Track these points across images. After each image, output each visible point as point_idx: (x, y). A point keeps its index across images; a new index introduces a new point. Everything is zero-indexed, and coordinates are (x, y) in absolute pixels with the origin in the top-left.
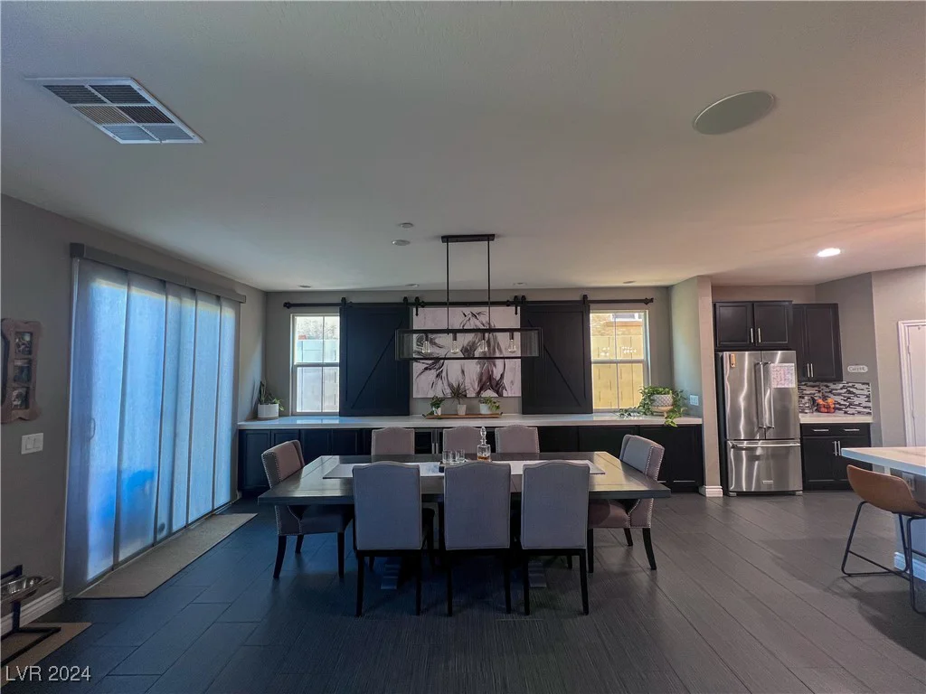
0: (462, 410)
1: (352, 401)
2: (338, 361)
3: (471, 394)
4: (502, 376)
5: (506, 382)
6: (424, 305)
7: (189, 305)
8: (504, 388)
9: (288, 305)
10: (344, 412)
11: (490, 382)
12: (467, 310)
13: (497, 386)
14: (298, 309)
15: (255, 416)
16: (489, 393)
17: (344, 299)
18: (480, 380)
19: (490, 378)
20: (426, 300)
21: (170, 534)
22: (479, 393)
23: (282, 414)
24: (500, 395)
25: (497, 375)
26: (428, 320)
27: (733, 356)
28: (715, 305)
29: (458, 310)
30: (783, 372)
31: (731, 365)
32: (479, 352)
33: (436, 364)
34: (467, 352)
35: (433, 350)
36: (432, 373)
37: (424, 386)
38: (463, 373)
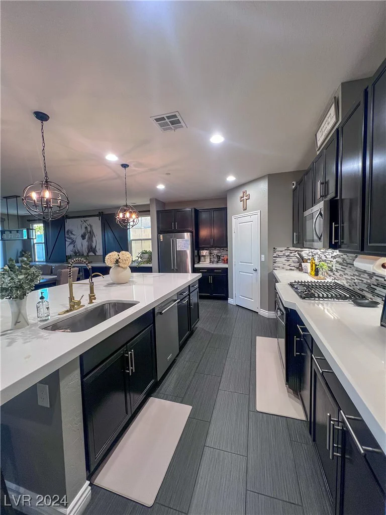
1: (49, 258)
2: (43, 241)
3: (85, 254)
4: (96, 246)
5: (97, 249)
6: (70, 218)
8: (97, 251)
9: (29, 220)
10: (47, 261)
11: (92, 249)
12: (82, 219)
13: (94, 251)
14: (33, 222)
16: (91, 254)
17: (44, 218)
18: (88, 248)
19: (92, 247)
20: (70, 216)
22: (88, 253)
24: (95, 254)
25: (94, 246)
26: (70, 224)
27: (161, 236)
28: (158, 212)
29: (79, 220)
30: (184, 243)
31: (160, 240)
32: (87, 237)
33: (73, 242)
34: (83, 237)
35: (72, 236)
36: (72, 245)
37: (69, 250)
38: (82, 245)
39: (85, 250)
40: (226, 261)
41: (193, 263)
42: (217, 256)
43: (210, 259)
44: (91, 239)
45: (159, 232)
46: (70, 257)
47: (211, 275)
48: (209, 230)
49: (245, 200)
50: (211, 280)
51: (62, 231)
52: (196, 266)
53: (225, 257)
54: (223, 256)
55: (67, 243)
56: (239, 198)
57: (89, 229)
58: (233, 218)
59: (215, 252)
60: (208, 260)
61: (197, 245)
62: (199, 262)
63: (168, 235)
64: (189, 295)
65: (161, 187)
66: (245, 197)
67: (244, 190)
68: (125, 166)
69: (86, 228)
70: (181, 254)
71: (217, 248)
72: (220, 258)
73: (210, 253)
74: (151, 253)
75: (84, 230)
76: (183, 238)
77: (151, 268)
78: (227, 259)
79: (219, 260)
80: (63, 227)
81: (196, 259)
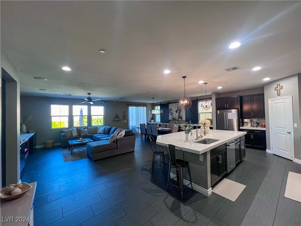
0: (174, 122)
1: (162, 120)
3: (177, 119)
5: (183, 117)
7: (139, 108)
9: (155, 105)
10: (161, 122)
11: (180, 117)
13: (181, 118)
15: (150, 122)
16: (180, 119)
17: (160, 104)
19: (180, 116)
20: (171, 102)
21: (138, 133)
23: (154, 122)
24: (182, 120)
26: (171, 106)
27: (218, 111)
28: (216, 99)
29: (175, 104)
30: (233, 115)
31: (218, 113)
32: (178, 111)
33: (172, 114)
34: (176, 112)
35: (171, 111)
36: (171, 115)
37: (170, 118)
38: (176, 115)
39: (177, 118)
40: (265, 126)
41: (239, 126)
42: (257, 123)
43: (251, 124)
44: (180, 113)
45: (217, 109)
46: (171, 121)
47: (252, 134)
48: (250, 106)
49: (279, 90)
50: (252, 137)
51: (167, 109)
52: (241, 128)
53: (263, 124)
54: (262, 123)
55: (169, 114)
56: (274, 89)
57: (179, 108)
58: (269, 100)
59: (255, 120)
60: (249, 125)
61: (241, 116)
62: (243, 126)
63: (222, 111)
64: (240, 142)
65: (220, 88)
66: (279, 88)
67: (278, 83)
68: (206, 83)
69: (178, 107)
70: (231, 121)
71: (256, 118)
72: (259, 124)
73: (251, 121)
74: (212, 120)
75: (177, 108)
76: (231, 112)
77: (212, 127)
78: (265, 125)
79: (258, 125)
80: (168, 108)
81: (241, 124)
